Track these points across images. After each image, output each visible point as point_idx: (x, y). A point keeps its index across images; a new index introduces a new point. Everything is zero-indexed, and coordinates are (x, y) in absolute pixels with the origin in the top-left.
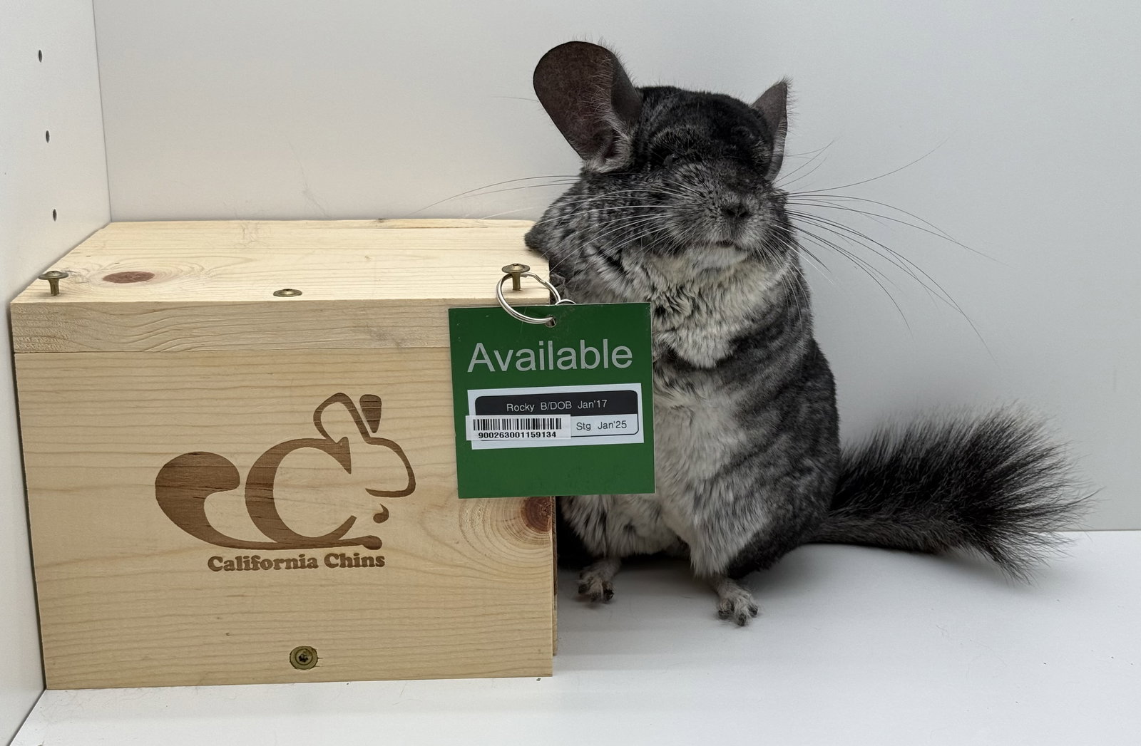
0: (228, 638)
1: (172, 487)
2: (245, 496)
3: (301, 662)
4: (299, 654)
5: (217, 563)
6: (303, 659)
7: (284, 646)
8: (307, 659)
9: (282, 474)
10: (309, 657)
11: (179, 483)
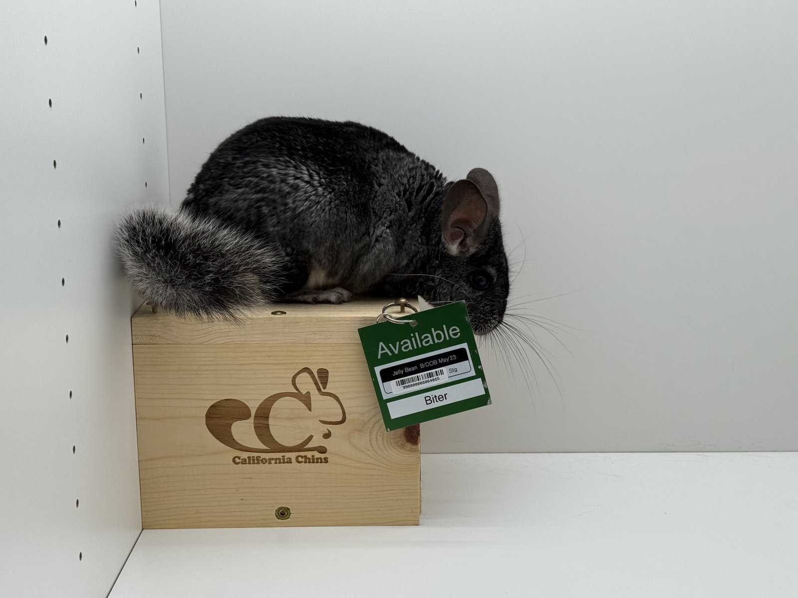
0: (243, 502)
1: (215, 418)
2: (254, 423)
3: (281, 516)
4: (281, 511)
5: (237, 460)
6: (282, 514)
7: (272, 507)
8: (285, 514)
9: (274, 412)
10: (286, 513)
11: (219, 416)
